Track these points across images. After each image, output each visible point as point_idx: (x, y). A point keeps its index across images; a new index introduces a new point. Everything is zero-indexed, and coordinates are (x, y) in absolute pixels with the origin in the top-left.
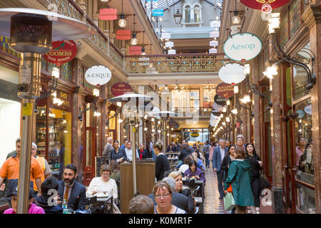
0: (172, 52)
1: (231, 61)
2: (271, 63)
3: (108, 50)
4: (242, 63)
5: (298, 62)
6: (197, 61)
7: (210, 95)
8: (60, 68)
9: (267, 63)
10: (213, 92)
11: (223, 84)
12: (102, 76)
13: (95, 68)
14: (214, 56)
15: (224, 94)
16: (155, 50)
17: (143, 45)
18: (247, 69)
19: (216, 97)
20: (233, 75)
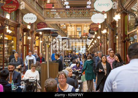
0: (68, 7)
1: (97, 12)
2: (117, 13)
3: (35, 6)
4: (103, 13)
5: (132, 13)
6: (80, 12)
7: (86, 29)
8: (10, 14)
9: (115, 13)
10: (88, 28)
11: (93, 24)
12: (32, 19)
13: (28, 14)
14: (89, 9)
15: (94, 29)
16: (59, 6)
17: (53, 3)
18: (105, 16)
19: (90, 30)
20: (98, 19)
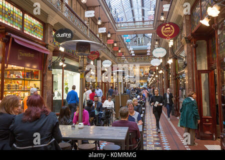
0: (133, 55)
1: (155, 58)
2: (170, 58)
3: (110, 54)
4: (159, 58)
5: (180, 58)
6: (143, 58)
7: (147, 70)
8: (94, 61)
9: (168, 58)
10: (149, 69)
11: (152, 66)
12: (108, 64)
13: (106, 61)
14: (149, 56)
15: (153, 70)
16: (127, 54)
17: (123, 53)
18: (161, 61)
19: (150, 71)
20: (156, 63)
